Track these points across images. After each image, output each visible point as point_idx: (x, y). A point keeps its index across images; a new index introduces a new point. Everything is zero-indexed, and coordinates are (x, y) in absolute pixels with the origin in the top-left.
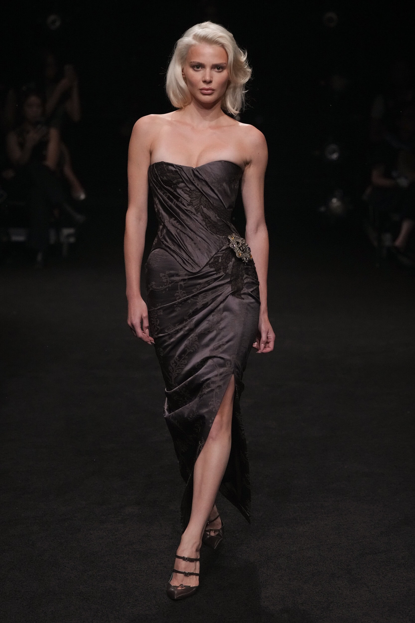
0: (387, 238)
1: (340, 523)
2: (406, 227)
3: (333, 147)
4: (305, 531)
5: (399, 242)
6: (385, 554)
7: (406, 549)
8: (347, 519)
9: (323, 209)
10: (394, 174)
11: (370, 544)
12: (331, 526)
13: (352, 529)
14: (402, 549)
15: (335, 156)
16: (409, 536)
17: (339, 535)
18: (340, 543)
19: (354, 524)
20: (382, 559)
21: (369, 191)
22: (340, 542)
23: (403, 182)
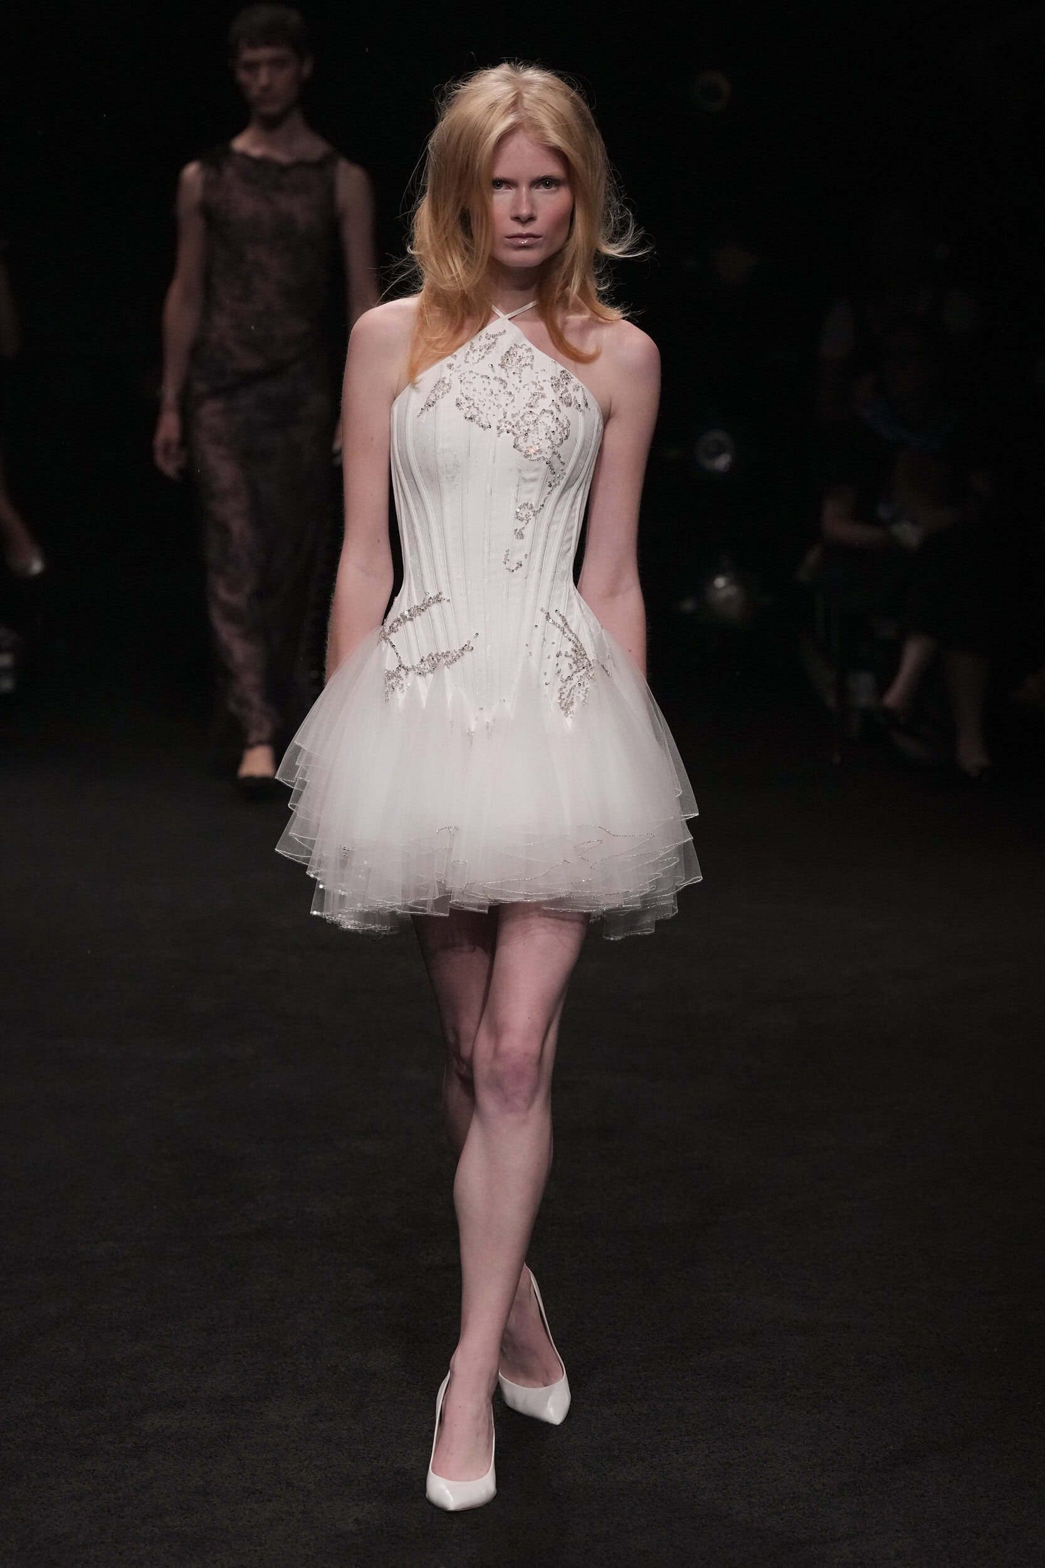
0: (863, 684)
1: (730, 1461)
2: (913, 654)
3: (719, 435)
4: (633, 1482)
5: (893, 697)
6: (849, 1545)
7: (908, 1531)
8: (747, 1448)
9: (688, 605)
10: (883, 512)
11: (809, 1517)
12: (704, 1468)
13: (761, 1477)
14: (897, 1530)
15: (722, 462)
16: (916, 1496)
17: (724, 1491)
18: (729, 1514)
19: (765, 1462)
20: (842, 1557)
21: (813, 557)
22: (730, 1512)
23: (908, 534)
